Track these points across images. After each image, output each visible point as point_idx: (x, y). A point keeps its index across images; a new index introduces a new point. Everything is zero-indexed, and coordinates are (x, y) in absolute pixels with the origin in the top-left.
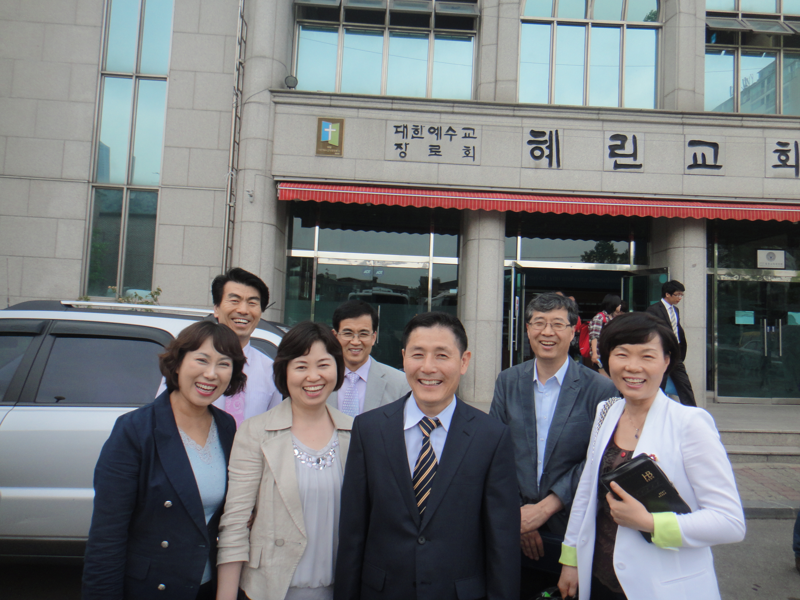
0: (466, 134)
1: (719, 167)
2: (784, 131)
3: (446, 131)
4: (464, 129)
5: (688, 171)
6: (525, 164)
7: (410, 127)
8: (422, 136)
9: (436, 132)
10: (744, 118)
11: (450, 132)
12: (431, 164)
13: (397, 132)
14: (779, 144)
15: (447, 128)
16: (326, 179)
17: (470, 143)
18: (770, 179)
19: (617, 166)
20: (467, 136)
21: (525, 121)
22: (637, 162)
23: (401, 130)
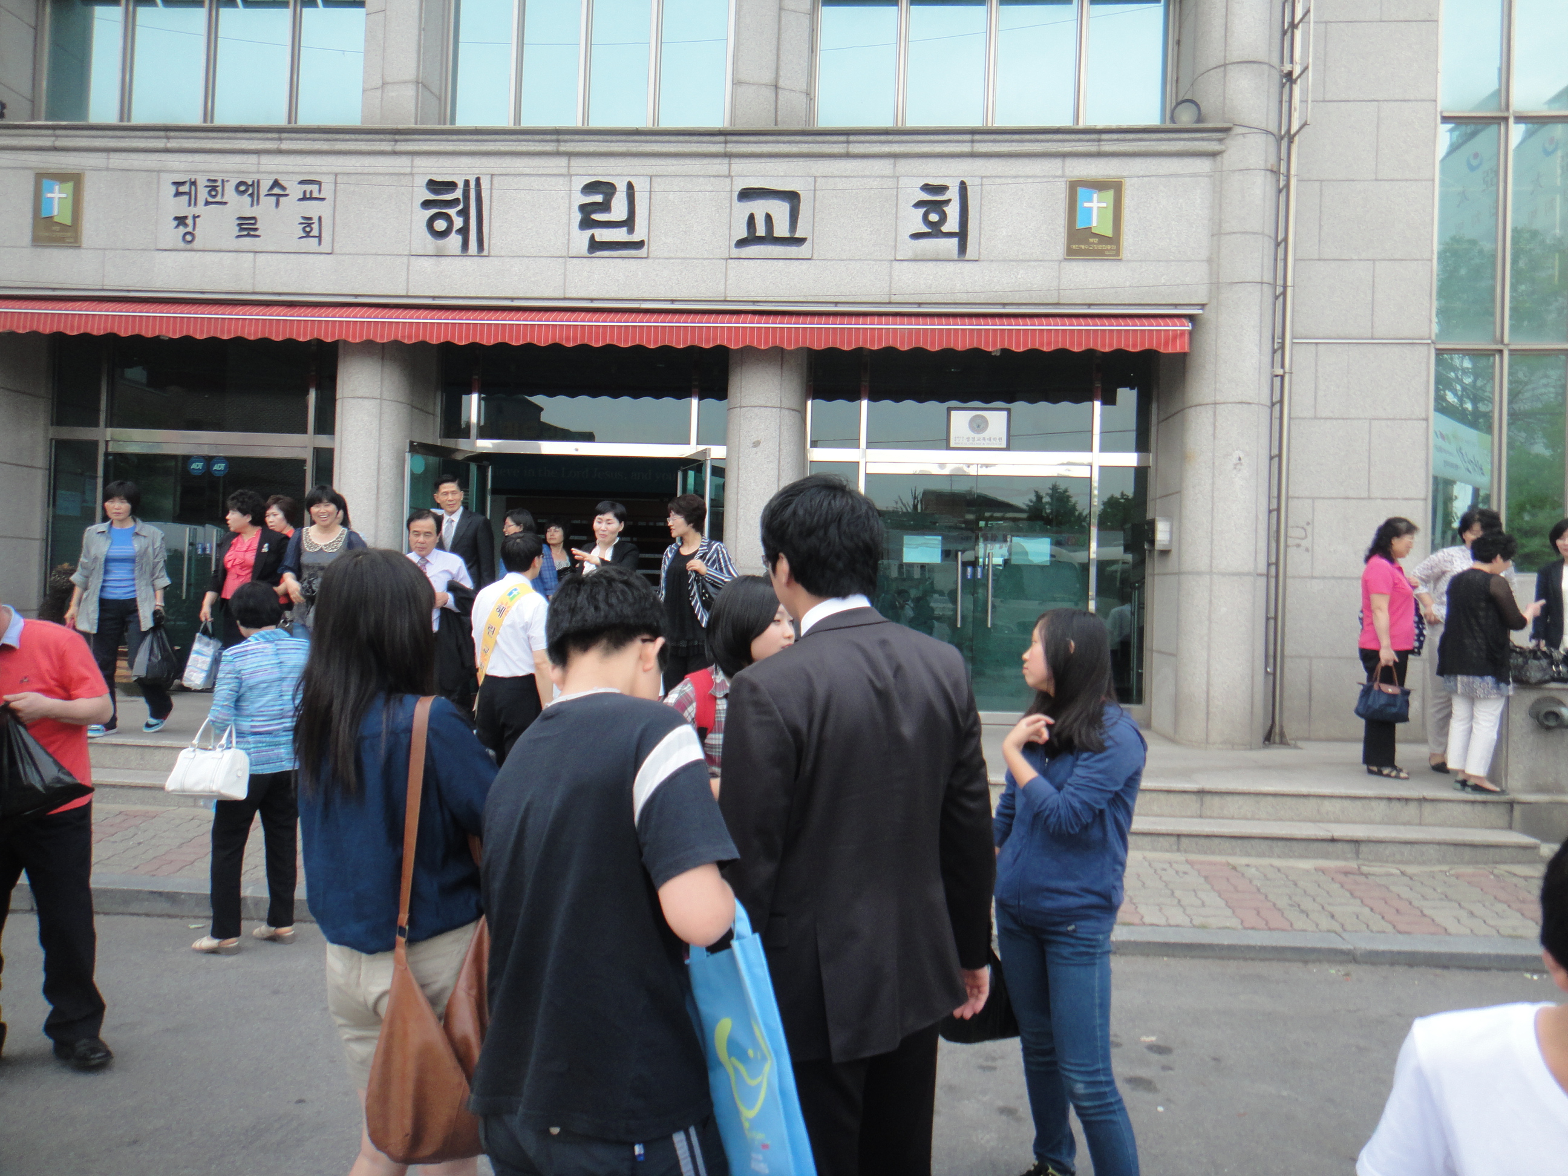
0: (305, 192)
1: (801, 241)
2: (939, 161)
3: (268, 188)
4: (302, 182)
5: (736, 252)
6: (417, 248)
7: (202, 182)
8: (224, 200)
9: (250, 191)
10: (852, 138)
11: (276, 191)
12: (242, 254)
13: (178, 194)
14: (927, 188)
15: (271, 183)
16: (54, 289)
17: (312, 209)
18: (905, 263)
19: (595, 246)
20: (308, 196)
21: (419, 161)
22: (635, 237)
23: (184, 189)
